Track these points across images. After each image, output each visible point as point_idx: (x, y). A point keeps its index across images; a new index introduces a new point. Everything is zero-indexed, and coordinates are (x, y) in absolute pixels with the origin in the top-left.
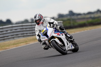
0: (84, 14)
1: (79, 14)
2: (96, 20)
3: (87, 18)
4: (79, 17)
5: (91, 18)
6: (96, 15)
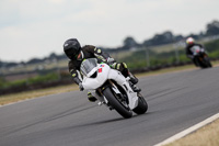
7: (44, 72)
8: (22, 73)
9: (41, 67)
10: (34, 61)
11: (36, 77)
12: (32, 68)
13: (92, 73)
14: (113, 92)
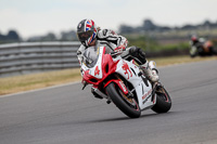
0: (177, 29)
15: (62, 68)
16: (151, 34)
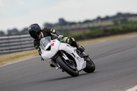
0: (80, 23)
1: (73, 23)
2: (96, 30)
3: (84, 29)
4: (73, 27)
5: (89, 28)
6: (96, 25)
7: (93, 28)
8: (79, 29)
9: (91, 25)
10: (87, 22)
11: (88, 31)
12: (85, 26)
13: (47, 47)
14: (63, 59)
15: (10, 53)
16: (64, 27)
